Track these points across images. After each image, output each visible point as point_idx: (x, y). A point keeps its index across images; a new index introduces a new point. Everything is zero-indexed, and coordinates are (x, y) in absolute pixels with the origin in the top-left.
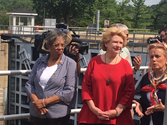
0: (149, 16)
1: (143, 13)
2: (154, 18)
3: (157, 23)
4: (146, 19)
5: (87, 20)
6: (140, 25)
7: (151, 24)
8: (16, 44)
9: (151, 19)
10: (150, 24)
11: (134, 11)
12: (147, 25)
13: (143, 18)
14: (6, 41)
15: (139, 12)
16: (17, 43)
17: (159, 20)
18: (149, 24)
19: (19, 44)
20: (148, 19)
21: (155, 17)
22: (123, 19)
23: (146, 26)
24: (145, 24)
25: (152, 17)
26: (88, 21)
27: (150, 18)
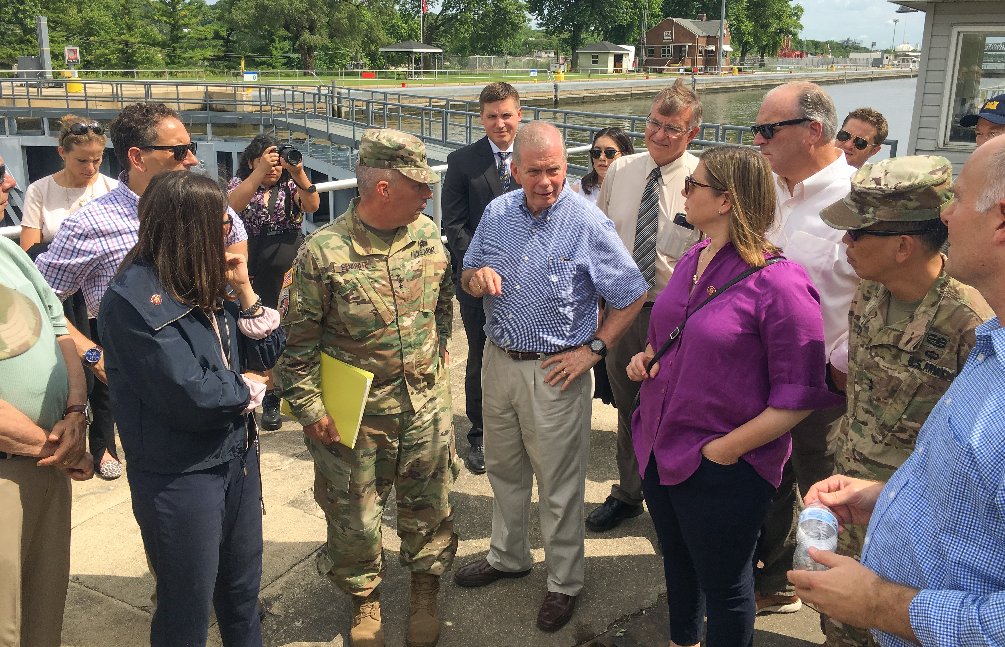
0: (208, 31)
1: (187, 22)
2: (222, 38)
3: (232, 51)
4: (200, 39)
5: (18, 47)
6: (184, 55)
7: (216, 54)
9: (213, 38)
10: (212, 54)
11: (164, 19)
12: (205, 56)
13: (191, 38)
15: (178, 21)
17: (234, 42)
18: (209, 53)
20: (206, 39)
21: (224, 34)
22: (132, 40)
23: (202, 58)
24: (197, 54)
25: (217, 36)
26: (21, 48)
27: (211, 36)
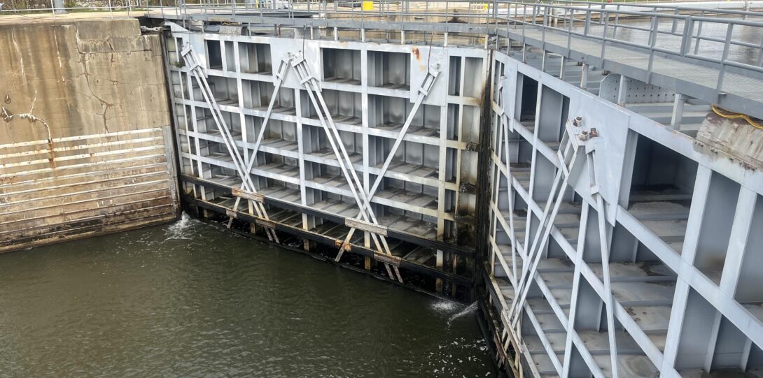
8: (175, 36)
14: (154, 29)
16: (175, 32)
19: (180, 36)
